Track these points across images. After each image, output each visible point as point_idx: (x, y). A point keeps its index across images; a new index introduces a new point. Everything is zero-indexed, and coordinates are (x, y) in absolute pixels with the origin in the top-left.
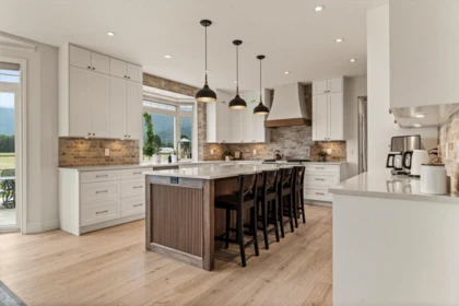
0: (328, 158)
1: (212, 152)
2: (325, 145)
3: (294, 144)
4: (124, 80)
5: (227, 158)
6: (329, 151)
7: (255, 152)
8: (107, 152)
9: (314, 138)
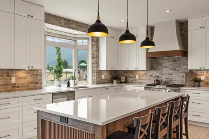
0: (201, 84)
1: (103, 77)
2: (198, 73)
3: (171, 71)
4: (28, 19)
5: (115, 81)
6: (202, 78)
7: (137, 77)
8: (14, 81)
9: (190, 67)
